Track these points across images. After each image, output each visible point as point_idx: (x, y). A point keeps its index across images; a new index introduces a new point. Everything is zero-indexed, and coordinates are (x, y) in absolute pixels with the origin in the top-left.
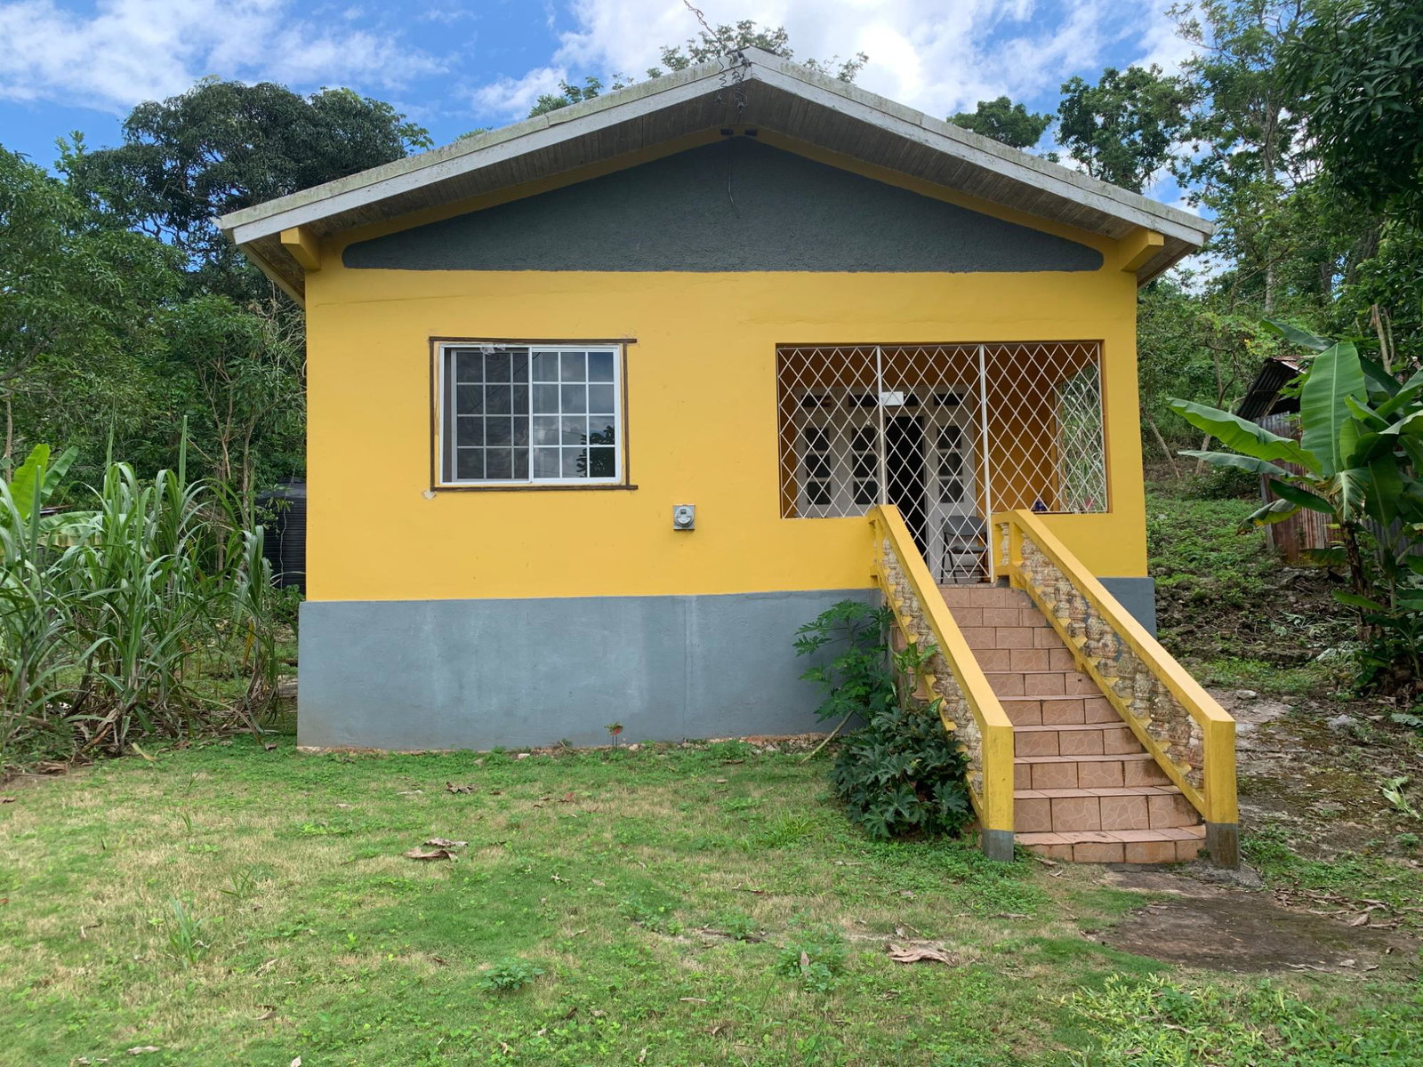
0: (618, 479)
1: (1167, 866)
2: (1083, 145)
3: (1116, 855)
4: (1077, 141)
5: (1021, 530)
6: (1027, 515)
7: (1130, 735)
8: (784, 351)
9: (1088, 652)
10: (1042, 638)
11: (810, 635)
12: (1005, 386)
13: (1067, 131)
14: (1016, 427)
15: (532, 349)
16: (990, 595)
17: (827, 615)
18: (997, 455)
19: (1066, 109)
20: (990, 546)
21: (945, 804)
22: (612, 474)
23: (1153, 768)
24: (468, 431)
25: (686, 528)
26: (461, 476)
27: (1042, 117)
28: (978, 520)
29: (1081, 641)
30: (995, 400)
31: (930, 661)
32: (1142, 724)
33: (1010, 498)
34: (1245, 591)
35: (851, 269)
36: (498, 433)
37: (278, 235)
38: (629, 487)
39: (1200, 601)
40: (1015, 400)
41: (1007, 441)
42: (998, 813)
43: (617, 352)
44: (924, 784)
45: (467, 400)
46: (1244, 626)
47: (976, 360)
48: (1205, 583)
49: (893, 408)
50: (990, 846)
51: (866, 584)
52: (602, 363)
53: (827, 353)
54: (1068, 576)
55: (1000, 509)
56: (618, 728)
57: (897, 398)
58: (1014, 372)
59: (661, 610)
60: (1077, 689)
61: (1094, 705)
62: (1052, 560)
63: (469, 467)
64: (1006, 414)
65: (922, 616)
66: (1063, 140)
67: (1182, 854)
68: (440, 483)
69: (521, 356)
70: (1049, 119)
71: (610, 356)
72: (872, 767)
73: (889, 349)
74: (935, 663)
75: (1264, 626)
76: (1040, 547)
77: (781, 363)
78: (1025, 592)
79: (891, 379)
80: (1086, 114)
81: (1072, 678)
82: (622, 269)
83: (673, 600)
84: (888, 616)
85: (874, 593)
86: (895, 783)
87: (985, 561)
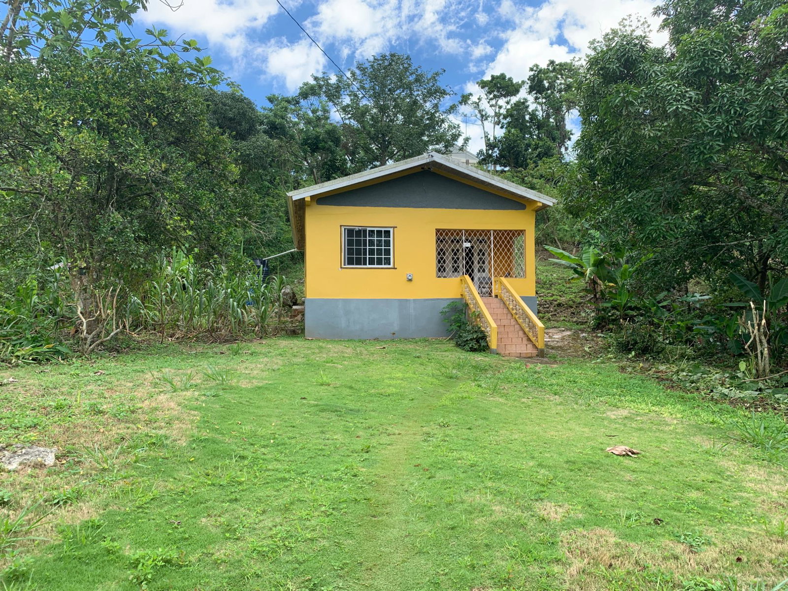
0: (391, 266)
1: (529, 358)
2: (539, 95)
3: (519, 355)
4: (536, 93)
5: (501, 283)
6: (503, 279)
7: (525, 333)
8: (438, 231)
9: (516, 314)
10: (505, 311)
11: (444, 310)
12: (498, 242)
13: (531, 89)
14: (501, 254)
15: (368, 229)
16: (493, 300)
17: (449, 305)
18: (496, 261)
19: (532, 79)
20: (493, 287)
21: (483, 344)
22: (390, 264)
23: (529, 340)
24: (350, 252)
25: (410, 280)
26: (348, 264)
27: (520, 82)
28: (490, 279)
29: (515, 311)
30: (495, 246)
31: (478, 315)
32: (527, 330)
33: (499, 273)
34: (574, 302)
35: (457, 208)
36: (358, 252)
37: (304, 198)
38: (394, 268)
39: (559, 305)
40: (501, 246)
41: (498, 258)
42: (493, 345)
43: (391, 230)
44: (477, 340)
45: (350, 243)
46: (572, 313)
47: (490, 235)
48: (563, 300)
49: (467, 248)
50: (492, 352)
51: (460, 297)
52: (387, 233)
53: (449, 231)
54: (512, 296)
55: (496, 276)
56: (394, 334)
57: (468, 245)
58: (501, 238)
59: (403, 303)
60: (513, 322)
61: (517, 326)
62: (508, 291)
63: (350, 262)
64: (498, 250)
65: (476, 304)
66: (530, 92)
67: (533, 355)
68: (343, 266)
69: (365, 231)
70: (523, 82)
71: (389, 231)
72: (465, 337)
73: (466, 231)
74: (480, 316)
75: (579, 313)
76: (506, 288)
77: (437, 234)
78: (502, 300)
79: (467, 240)
80: (541, 81)
81: (512, 320)
82: (393, 207)
83: (407, 300)
84: (467, 305)
85: (462, 299)
86: (471, 340)
87: (491, 291)
